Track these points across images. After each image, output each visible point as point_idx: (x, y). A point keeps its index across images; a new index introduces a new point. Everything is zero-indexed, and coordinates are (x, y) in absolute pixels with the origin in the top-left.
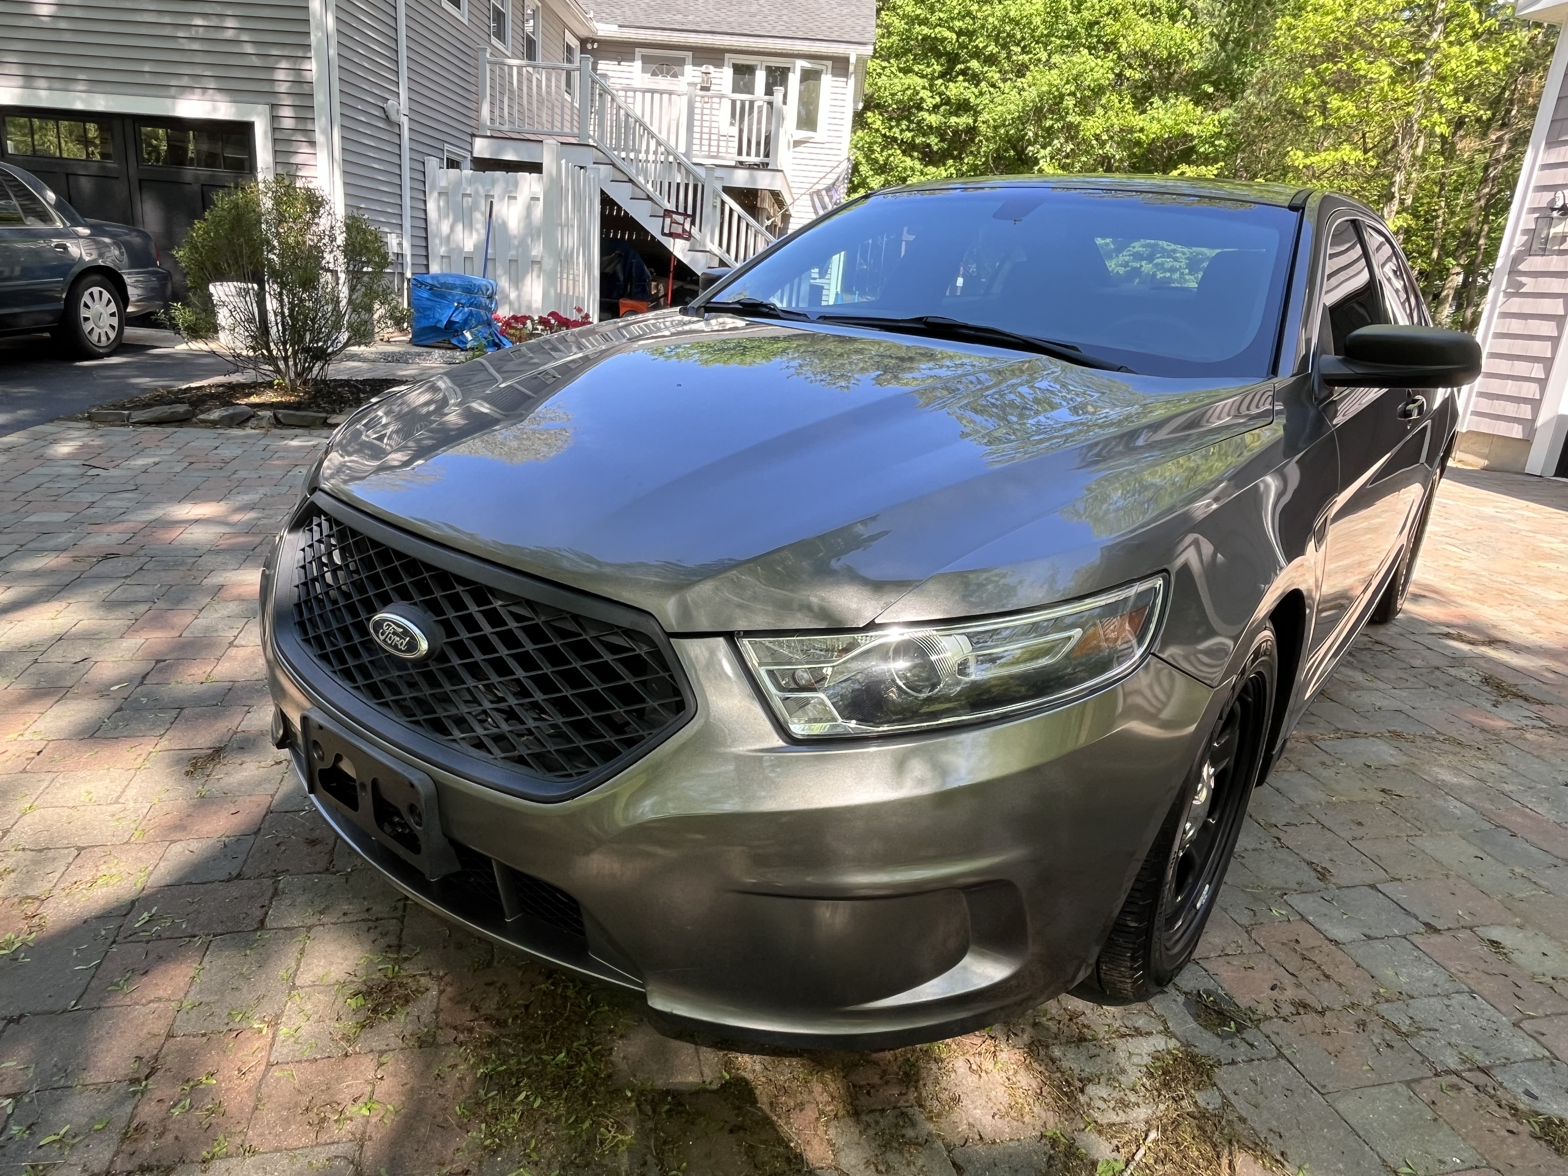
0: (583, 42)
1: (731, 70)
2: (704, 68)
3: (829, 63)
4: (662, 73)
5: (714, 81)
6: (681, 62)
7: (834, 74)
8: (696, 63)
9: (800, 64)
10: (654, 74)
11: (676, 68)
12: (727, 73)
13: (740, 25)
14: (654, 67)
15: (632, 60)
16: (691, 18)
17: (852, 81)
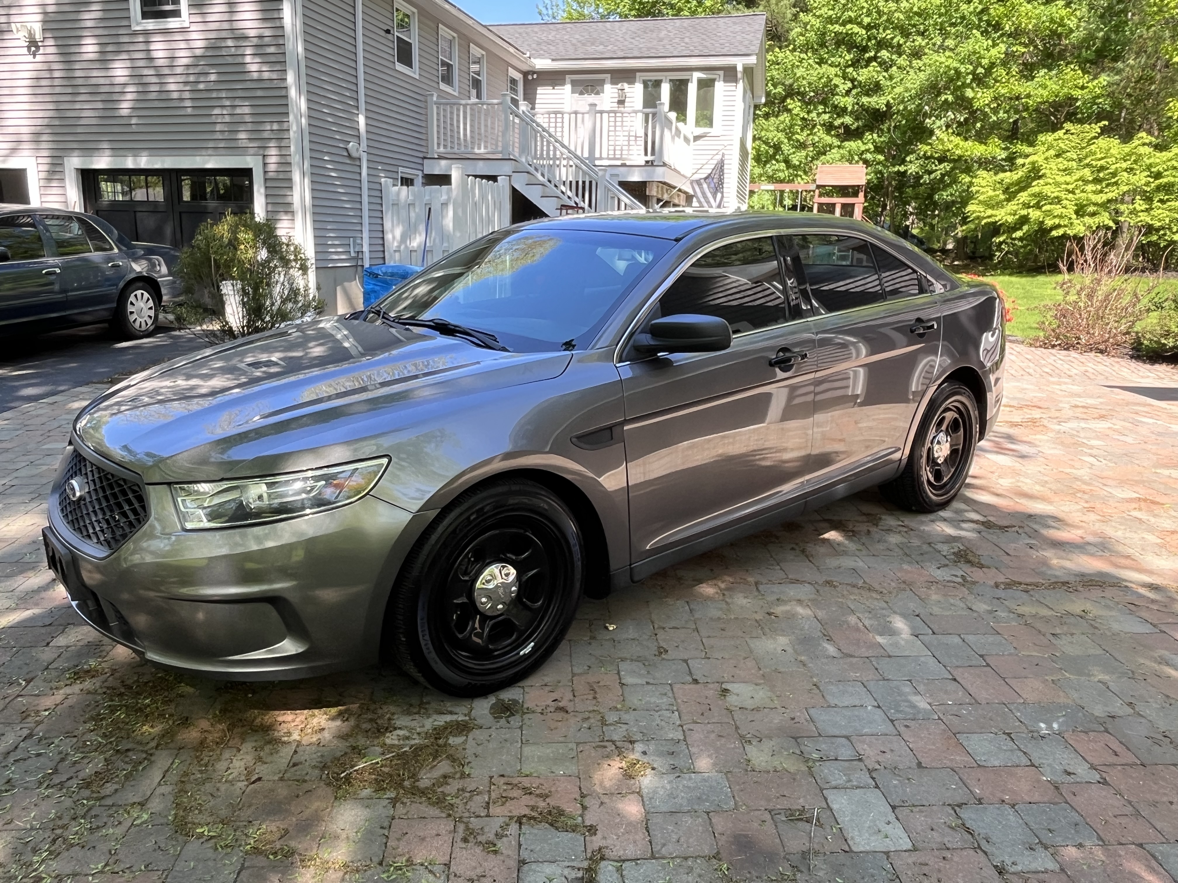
0: (525, 74)
1: (642, 86)
2: (619, 86)
3: (721, 73)
4: (587, 92)
5: (628, 96)
6: (602, 82)
7: (725, 81)
8: (614, 82)
9: (697, 75)
10: (581, 93)
11: (598, 88)
12: (639, 87)
13: (649, 49)
14: (581, 88)
15: (563, 84)
16: (609, 48)
17: (741, 85)
